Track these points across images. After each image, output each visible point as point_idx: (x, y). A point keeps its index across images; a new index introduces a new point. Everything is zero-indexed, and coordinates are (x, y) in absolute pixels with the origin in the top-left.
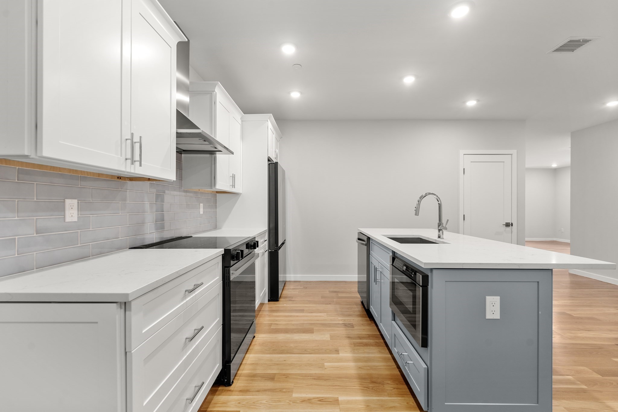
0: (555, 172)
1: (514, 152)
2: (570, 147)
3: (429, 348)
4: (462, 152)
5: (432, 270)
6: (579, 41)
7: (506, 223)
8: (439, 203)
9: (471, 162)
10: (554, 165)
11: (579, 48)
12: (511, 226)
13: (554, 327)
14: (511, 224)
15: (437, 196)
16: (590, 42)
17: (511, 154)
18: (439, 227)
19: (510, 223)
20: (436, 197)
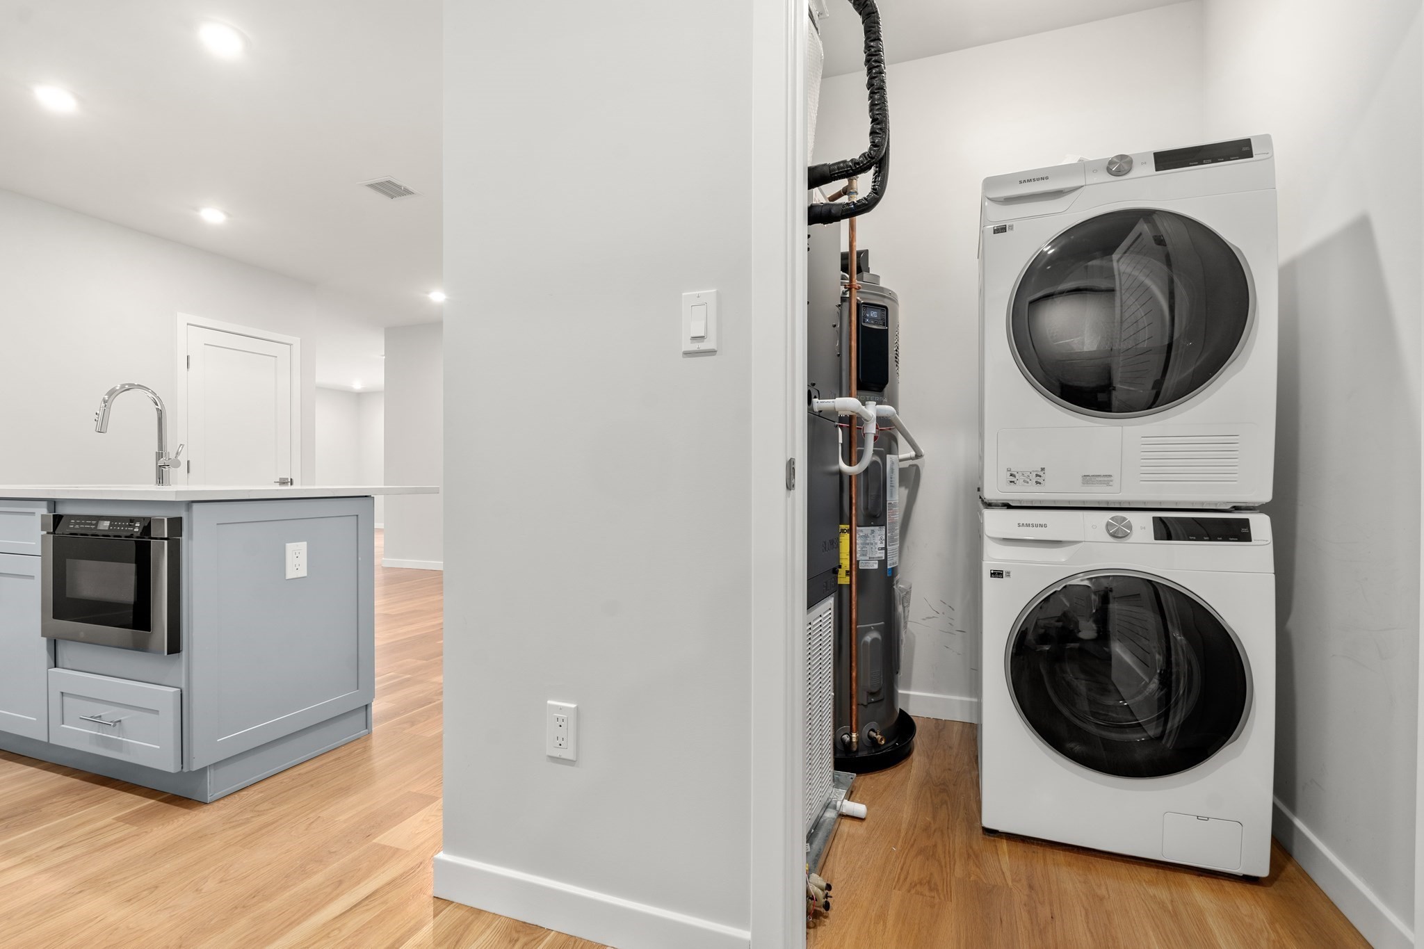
0: (359, 398)
1: (295, 340)
2: (383, 354)
3: (184, 653)
4: (183, 318)
5: (190, 504)
6: (399, 187)
7: (280, 479)
8: (157, 409)
9: (205, 344)
10: (357, 386)
11: (400, 198)
12: (290, 483)
13: (377, 603)
14: (290, 480)
15: (153, 393)
16: (412, 195)
17: (291, 345)
18: (159, 462)
19: (287, 479)
20: (150, 395)
